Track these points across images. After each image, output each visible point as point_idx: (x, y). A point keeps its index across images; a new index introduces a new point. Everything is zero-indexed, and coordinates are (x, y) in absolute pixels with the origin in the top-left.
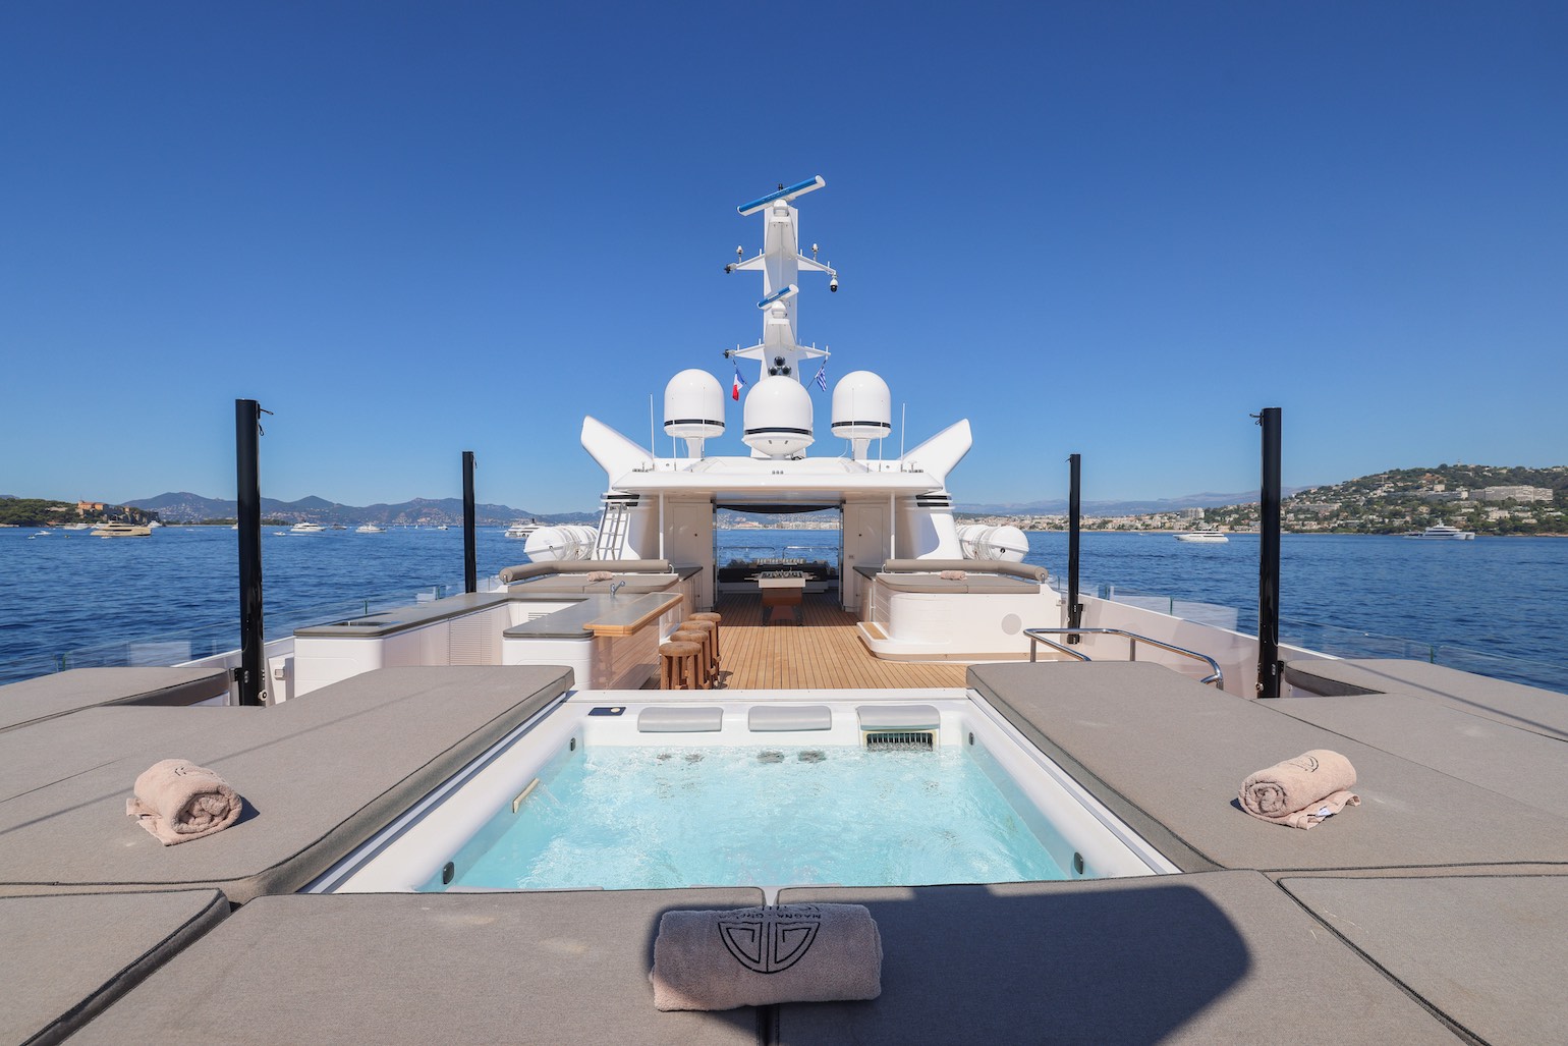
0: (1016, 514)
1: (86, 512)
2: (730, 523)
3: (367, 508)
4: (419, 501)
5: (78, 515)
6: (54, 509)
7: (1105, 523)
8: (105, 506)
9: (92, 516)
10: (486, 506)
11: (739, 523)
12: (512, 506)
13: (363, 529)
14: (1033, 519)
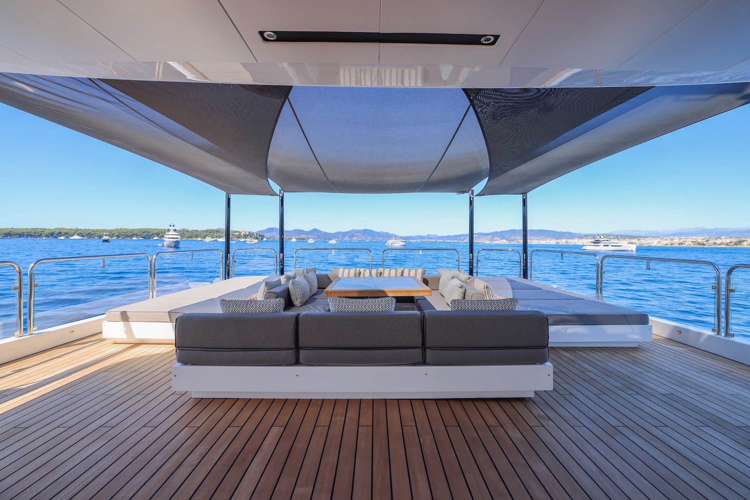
0: (667, 236)
1: (244, 235)
2: (491, 240)
3: (334, 233)
4: (354, 230)
5: (242, 236)
6: (235, 233)
7: (740, 242)
8: (249, 232)
9: (245, 236)
10: (380, 232)
11: (496, 240)
12: (390, 233)
13: (331, 242)
14: (680, 239)
